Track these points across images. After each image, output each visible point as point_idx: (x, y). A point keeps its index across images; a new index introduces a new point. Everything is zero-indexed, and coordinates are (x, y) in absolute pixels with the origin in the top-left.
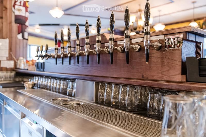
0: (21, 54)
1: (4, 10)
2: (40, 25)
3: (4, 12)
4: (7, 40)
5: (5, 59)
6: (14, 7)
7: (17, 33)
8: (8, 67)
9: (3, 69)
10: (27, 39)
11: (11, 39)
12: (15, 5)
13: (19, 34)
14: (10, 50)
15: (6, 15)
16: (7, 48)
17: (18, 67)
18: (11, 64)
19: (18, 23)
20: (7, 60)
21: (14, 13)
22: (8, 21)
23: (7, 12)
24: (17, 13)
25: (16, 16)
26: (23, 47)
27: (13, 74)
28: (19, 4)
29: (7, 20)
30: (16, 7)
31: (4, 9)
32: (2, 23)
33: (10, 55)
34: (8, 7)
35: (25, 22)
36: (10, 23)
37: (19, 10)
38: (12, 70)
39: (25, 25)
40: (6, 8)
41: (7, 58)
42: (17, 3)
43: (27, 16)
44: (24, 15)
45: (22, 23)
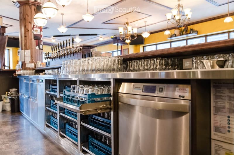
0: (39, 59)
1: (27, 32)
2: (54, 36)
3: (27, 33)
4: (29, 51)
5: (29, 62)
6: (33, 30)
7: (35, 46)
8: (31, 67)
9: (28, 68)
10: (42, 49)
11: (32, 49)
12: (33, 27)
13: (36, 46)
14: (32, 56)
15: (28, 35)
16: (30, 56)
17: (37, 67)
18: (32, 66)
19: (36, 40)
20: (30, 63)
21: (33, 33)
23: (29, 33)
24: (35, 33)
25: (34, 35)
26: (40, 55)
27: (34, 71)
28: (36, 27)
29: (29, 37)
30: (34, 29)
31: (27, 31)
32: (26, 40)
33: (32, 59)
34: (29, 29)
35: (40, 38)
36: (31, 39)
37: (36, 31)
38: (33, 69)
39: (40, 40)
40: (28, 31)
41: (30, 61)
42: (35, 27)
43: (41, 34)
44: (40, 34)
45: (38, 39)
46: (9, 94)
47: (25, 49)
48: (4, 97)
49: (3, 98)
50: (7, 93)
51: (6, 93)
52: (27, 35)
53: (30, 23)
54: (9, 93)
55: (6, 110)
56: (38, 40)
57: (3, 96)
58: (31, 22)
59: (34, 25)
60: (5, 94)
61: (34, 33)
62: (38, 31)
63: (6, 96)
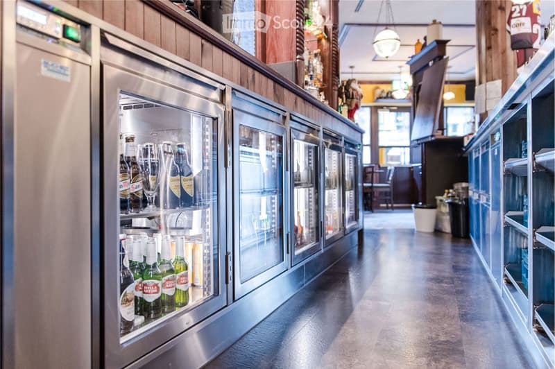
1: (493, 35)
3: (493, 37)
4: (499, 82)
11: (505, 77)
12: (510, 18)
13: (518, 67)
15: (496, 41)
19: (517, 49)
21: (509, 32)
22: (500, 50)
23: (497, 37)
24: (514, 31)
25: (513, 37)
28: (519, 15)
29: (498, 48)
30: (513, 22)
31: (493, 32)
32: (491, 57)
34: (499, 27)
36: (504, 52)
37: (519, 25)
39: (532, 48)
40: (496, 30)
42: (514, 15)
43: (535, 32)
44: (530, 31)
45: (524, 46)
46: (450, 195)
47: (487, 81)
48: (441, 201)
49: (438, 202)
50: (447, 191)
51: (445, 192)
52: (493, 43)
53: (502, 8)
54: (451, 191)
55: (444, 230)
56: (525, 48)
57: (439, 198)
58: (503, 5)
59: (513, 10)
60: (442, 195)
61: (512, 33)
62: (523, 24)
63: (444, 198)
